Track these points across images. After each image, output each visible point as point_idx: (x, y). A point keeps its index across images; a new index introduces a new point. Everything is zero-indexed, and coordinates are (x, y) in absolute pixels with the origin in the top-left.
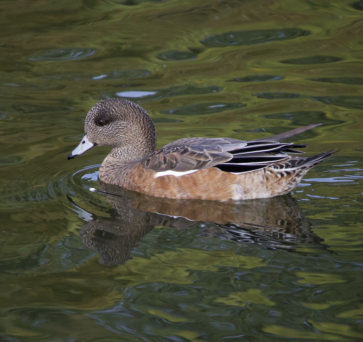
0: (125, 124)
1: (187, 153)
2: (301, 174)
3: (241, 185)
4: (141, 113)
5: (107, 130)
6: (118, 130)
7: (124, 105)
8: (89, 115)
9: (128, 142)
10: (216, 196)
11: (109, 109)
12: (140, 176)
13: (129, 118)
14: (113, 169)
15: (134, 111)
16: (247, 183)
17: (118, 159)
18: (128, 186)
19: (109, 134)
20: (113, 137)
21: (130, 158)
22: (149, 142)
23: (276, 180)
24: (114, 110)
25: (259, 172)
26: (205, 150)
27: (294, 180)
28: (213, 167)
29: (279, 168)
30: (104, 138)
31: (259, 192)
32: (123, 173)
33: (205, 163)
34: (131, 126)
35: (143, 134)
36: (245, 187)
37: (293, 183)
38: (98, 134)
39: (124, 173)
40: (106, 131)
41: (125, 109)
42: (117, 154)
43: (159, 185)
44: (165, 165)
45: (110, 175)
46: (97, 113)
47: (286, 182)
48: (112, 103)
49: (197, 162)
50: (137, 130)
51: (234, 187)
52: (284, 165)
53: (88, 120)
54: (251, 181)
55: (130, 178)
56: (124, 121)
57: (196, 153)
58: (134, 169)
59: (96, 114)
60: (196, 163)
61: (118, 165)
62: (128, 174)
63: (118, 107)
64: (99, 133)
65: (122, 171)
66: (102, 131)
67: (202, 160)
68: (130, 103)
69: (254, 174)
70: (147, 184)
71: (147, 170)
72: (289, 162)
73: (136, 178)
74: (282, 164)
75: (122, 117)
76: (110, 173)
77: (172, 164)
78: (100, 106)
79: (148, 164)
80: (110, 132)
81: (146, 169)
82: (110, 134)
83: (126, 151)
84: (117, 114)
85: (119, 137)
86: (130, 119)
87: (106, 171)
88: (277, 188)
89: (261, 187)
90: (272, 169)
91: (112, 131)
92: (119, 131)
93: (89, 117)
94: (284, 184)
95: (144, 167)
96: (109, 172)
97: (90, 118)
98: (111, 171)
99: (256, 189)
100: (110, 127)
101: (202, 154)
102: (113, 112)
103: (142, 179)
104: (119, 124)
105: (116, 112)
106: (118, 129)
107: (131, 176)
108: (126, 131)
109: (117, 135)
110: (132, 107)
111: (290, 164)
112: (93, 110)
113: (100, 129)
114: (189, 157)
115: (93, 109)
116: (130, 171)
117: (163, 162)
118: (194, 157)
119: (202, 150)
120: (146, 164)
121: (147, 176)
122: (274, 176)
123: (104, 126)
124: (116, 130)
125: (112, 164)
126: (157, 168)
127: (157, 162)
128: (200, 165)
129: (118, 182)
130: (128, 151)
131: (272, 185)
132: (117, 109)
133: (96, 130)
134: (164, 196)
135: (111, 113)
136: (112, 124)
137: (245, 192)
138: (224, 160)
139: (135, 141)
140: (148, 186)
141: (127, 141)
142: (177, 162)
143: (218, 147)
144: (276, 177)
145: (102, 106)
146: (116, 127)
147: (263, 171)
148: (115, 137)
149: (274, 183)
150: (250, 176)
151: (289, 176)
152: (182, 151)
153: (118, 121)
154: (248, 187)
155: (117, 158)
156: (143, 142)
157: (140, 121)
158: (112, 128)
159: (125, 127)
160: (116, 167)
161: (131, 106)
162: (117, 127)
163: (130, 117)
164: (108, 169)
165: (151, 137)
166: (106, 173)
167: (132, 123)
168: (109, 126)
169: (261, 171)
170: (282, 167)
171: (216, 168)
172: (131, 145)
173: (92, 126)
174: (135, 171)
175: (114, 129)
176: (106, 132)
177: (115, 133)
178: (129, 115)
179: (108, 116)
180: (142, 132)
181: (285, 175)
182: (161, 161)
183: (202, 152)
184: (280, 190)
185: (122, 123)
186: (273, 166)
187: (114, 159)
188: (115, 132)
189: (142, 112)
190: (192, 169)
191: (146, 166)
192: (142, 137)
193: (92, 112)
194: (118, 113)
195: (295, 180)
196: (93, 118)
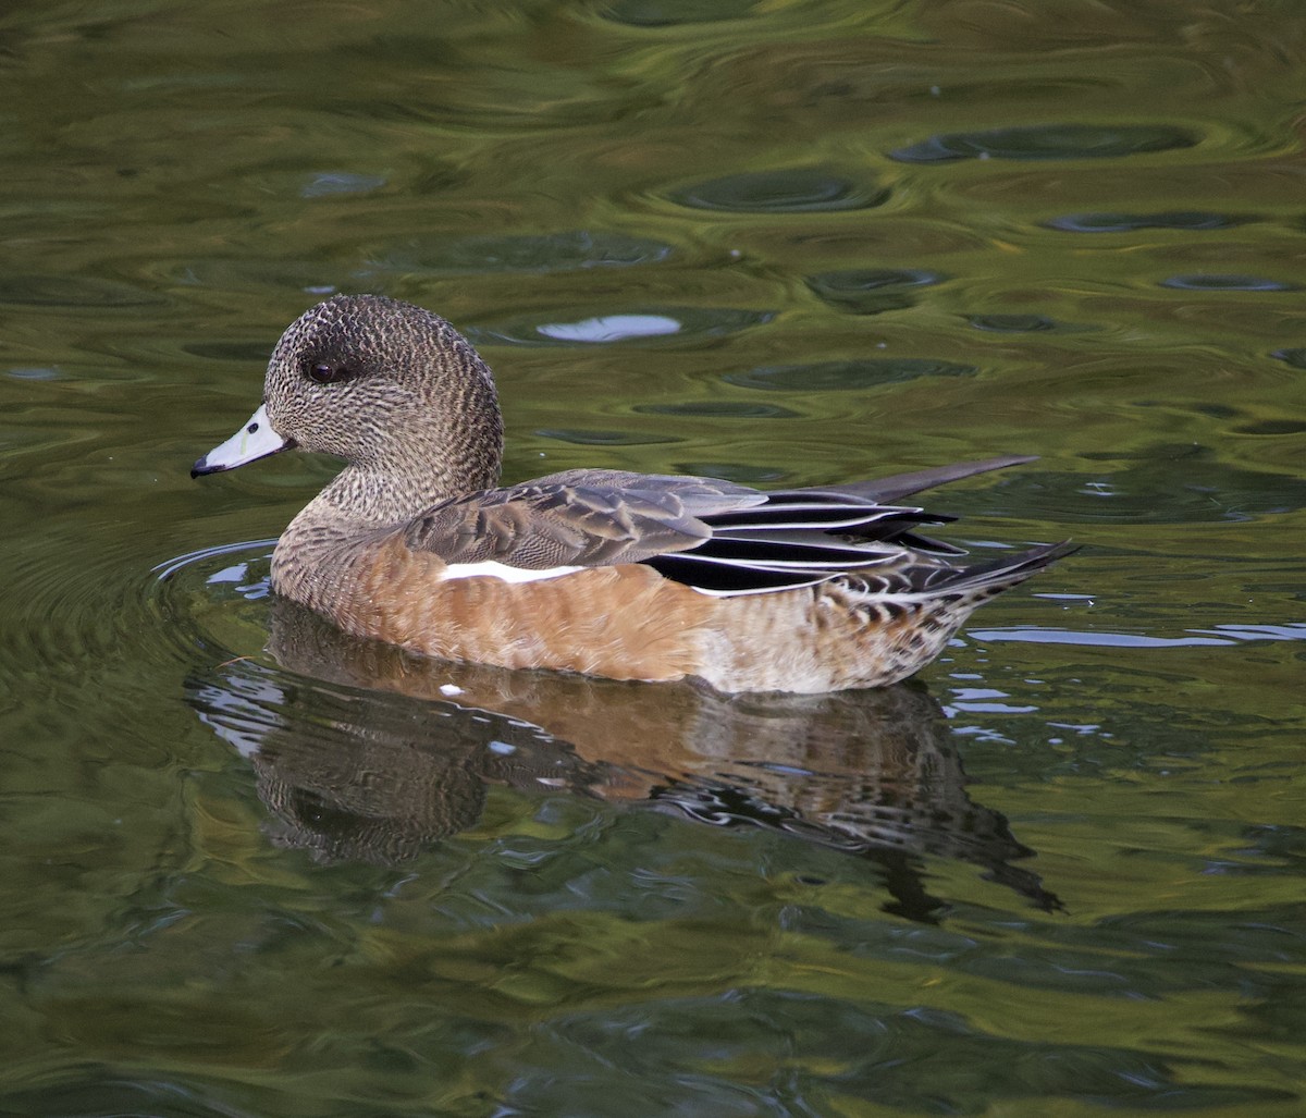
0: (399, 394)
1: (558, 508)
2: (941, 620)
3: (727, 634)
4: (464, 370)
5: (335, 400)
6: (372, 411)
7: (414, 326)
8: (286, 339)
9: (395, 459)
10: (631, 661)
11: (358, 330)
12: (392, 573)
13: (419, 378)
14: (316, 542)
15: (444, 360)
16: (748, 628)
17: (342, 510)
18: (347, 605)
19: (341, 416)
20: (351, 432)
21: (380, 516)
22: (464, 478)
23: (852, 630)
24: (372, 338)
25: (797, 597)
26: (621, 504)
27: (915, 639)
28: (639, 562)
29: (867, 588)
30: (322, 426)
31: (789, 668)
32: (342, 560)
33: (611, 546)
34: (417, 406)
35: (452, 447)
36: (740, 641)
37: (910, 650)
38: (306, 410)
39: (346, 560)
40: (332, 403)
41: (412, 344)
42: (346, 493)
43: (447, 609)
44: (480, 541)
45: (303, 559)
46: (314, 336)
47: (885, 642)
48: (373, 310)
49: (587, 541)
50: (434, 425)
51: (703, 639)
52: (886, 581)
53: (280, 355)
54: (762, 623)
55: (359, 579)
56: (401, 384)
57: (590, 510)
58: (379, 547)
59: (311, 339)
60: (582, 542)
61: (335, 529)
62: (357, 563)
63: (388, 330)
64: (309, 407)
65: (341, 551)
66: (318, 402)
67: (605, 534)
68: (435, 327)
69: (779, 600)
70: (407, 602)
71: (419, 556)
72: (906, 572)
73: (378, 579)
74: (879, 578)
75: (396, 367)
76: (304, 554)
77: (501, 537)
78: (328, 313)
79: (424, 532)
80: (346, 412)
81: (416, 551)
82: (345, 416)
83: (376, 489)
84: (383, 353)
85: (370, 433)
86: (421, 381)
87: (294, 548)
88: (854, 661)
89: (796, 650)
90: (843, 589)
91: (352, 409)
92: (374, 414)
93: (286, 345)
94: (879, 649)
95: (409, 544)
96: (302, 550)
97: (289, 349)
98: (309, 547)
99: (778, 656)
100: (347, 394)
101: (608, 517)
102: (368, 343)
103: (396, 584)
104: (380, 392)
105: (379, 345)
106: (372, 407)
107: (364, 570)
108: (396, 420)
109: (364, 424)
110: (441, 341)
111: (906, 580)
112: (303, 322)
113: (315, 392)
114: (563, 520)
115: (306, 320)
116: (365, 553)
117: (473, 530)
118: (578, 524)
119: (611, 503)
120: (417, 533)
121: (413, 573)
122: (845, 615)
123: (330, 385)
124: (366, 409)
125: (317, 526)
126: (450, 550)
127: (452, 530)
128: (594, 554)
129: (323, 587)
130: (382, 490)
131: (835, 646)
132: (384, 337)
133: (300, 393)
134: (457, 646)
135: (362, 346)
136: (355, 385)
137: (741, 663)
138: (679, 542)
139: (418, 464)
140: (408, 610)
141: (392, 454)
142: (518, 535)
143: (670, 500)
144: (854, 619)
145: (336, 315)
146: (370, 397)
147: (810, 592)
148: (358, 432)
149: (845, 639)
150: (763, 605)
151: (898, 621)
152: (543, 500)
153: (380, 381)
154: (753, 644)
155: (341, 506)
156: (443, 473)
157: (455, 397)
158: (354, 398)
159: (396, 404)
160: (327, 536)
161: (435, 338)
162: (370, 400)
163: (423, 375)
164: (300, 539)
165: (475, 465)
166: (294, 554)
167: (423, 396)
168: (347, 389)
169: (802, 595)
170: (876, 587)
171: (648, 568)
172: (402, 472)
173: (291, 376)
174: (380, 557)
175: (359, 403)
176: (332, 407)
177: (359, 419)
178: (423, 367)
179: (349, 355)
180: (450, 438)
181: (886, 616)
182: (468, 525)
183: (609, 510)
184: (863, 670)
185: (392, 388)
186: (846, 582)
187: (333, 508)
188: (360, 414)
189: (470, 369)
190: (564, 565)
191: (416, 541)
192: (445, 454)
193: (298, 331)
194: (387, 353)
195: (918, 641)
196: (299, 350)
